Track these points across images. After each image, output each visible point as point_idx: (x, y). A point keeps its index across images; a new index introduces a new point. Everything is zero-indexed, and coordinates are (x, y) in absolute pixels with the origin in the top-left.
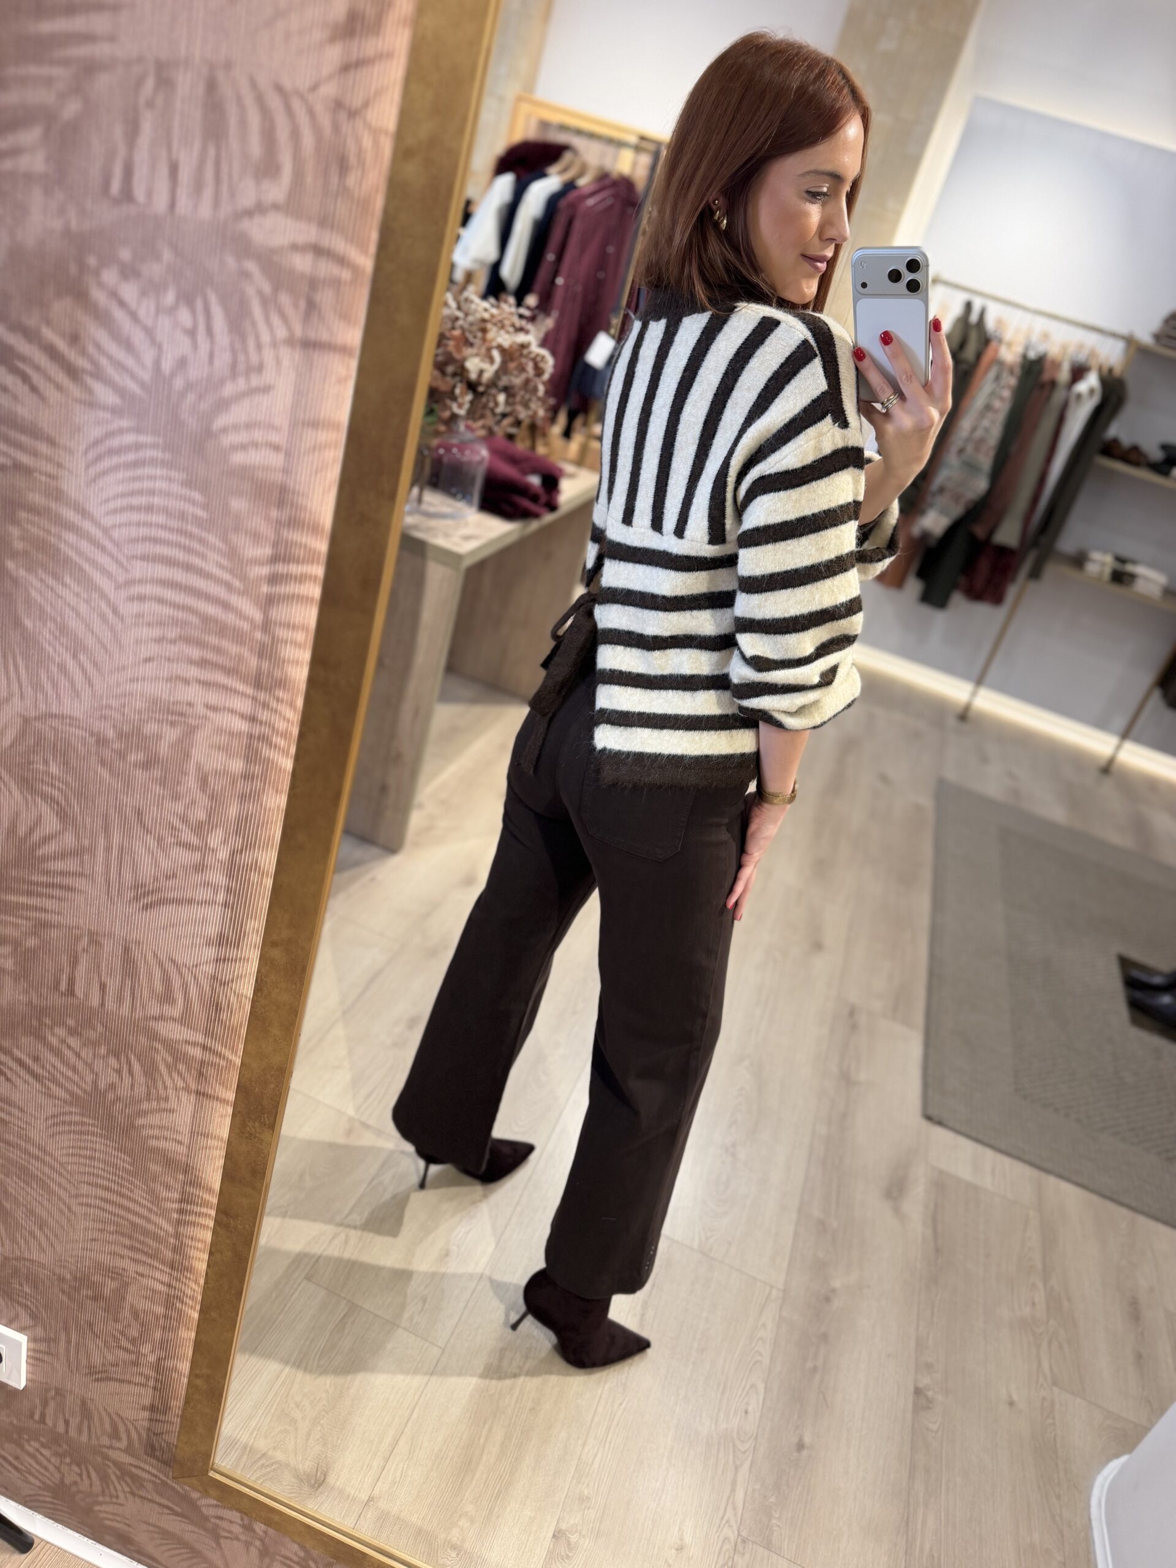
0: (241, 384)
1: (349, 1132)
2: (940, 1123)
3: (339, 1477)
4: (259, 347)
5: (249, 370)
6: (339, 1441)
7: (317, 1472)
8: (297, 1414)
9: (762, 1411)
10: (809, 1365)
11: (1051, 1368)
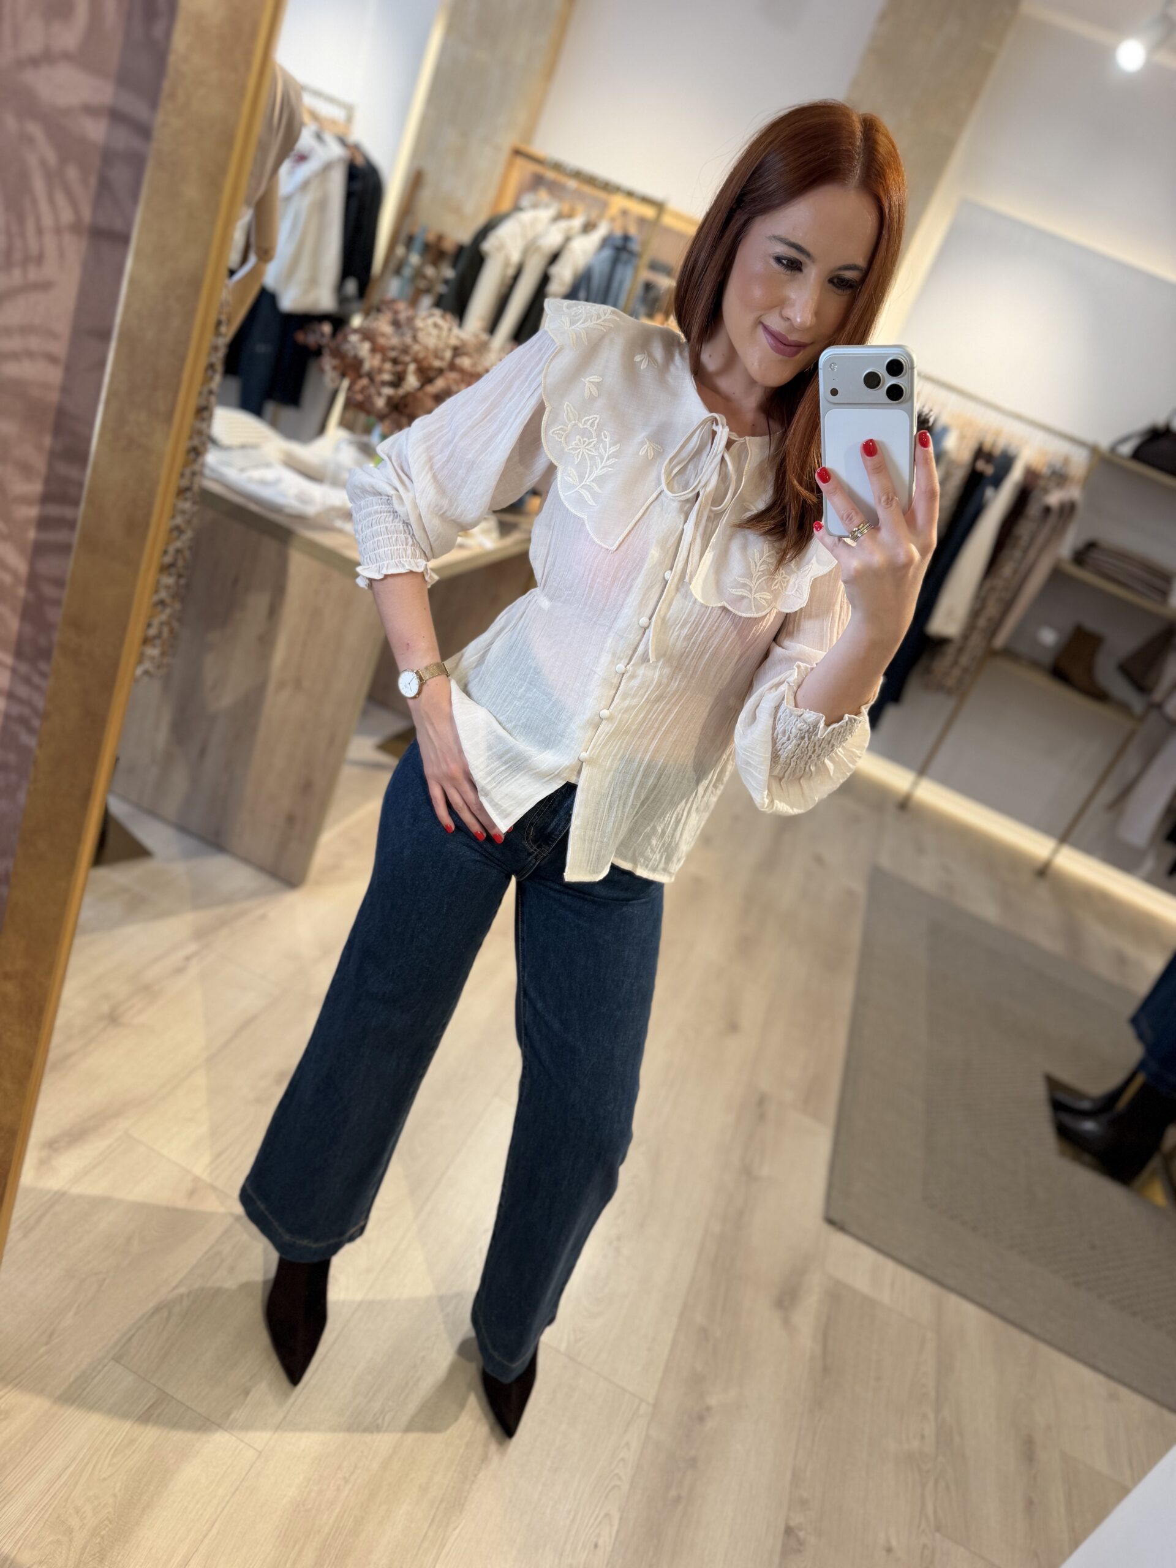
0: (17, 276)
1: (192, 1193)
2: (842, 1228)
4: (40, 231)
5: (26, 261)
6: (118, 1559)
8: (74, 1522)
9: (614, 1544)
10: (673, 1493)
11: (935, 1512)
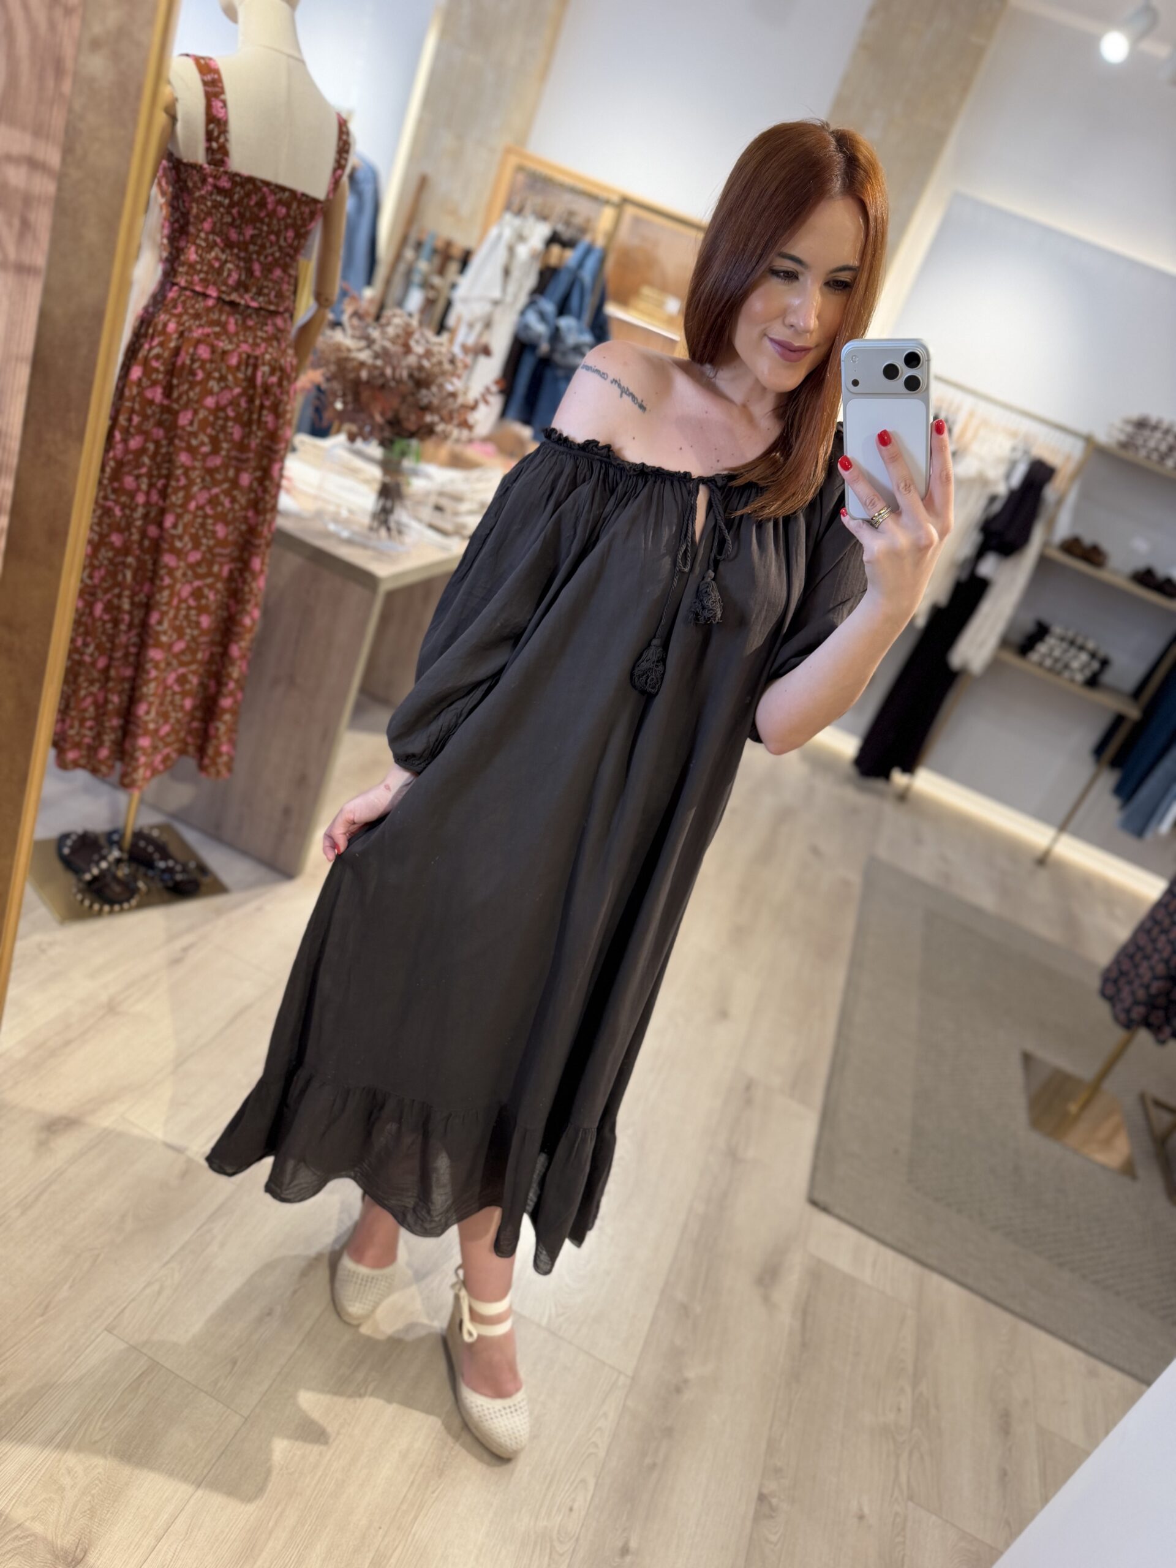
2: (825, 1209)
3: (101, 1555)
6: (108, 1516)
7: (77, 1547)
8: (67, 1481)
9: (588, 1509)
10: (648, 1461)
11: (909, 1482)
